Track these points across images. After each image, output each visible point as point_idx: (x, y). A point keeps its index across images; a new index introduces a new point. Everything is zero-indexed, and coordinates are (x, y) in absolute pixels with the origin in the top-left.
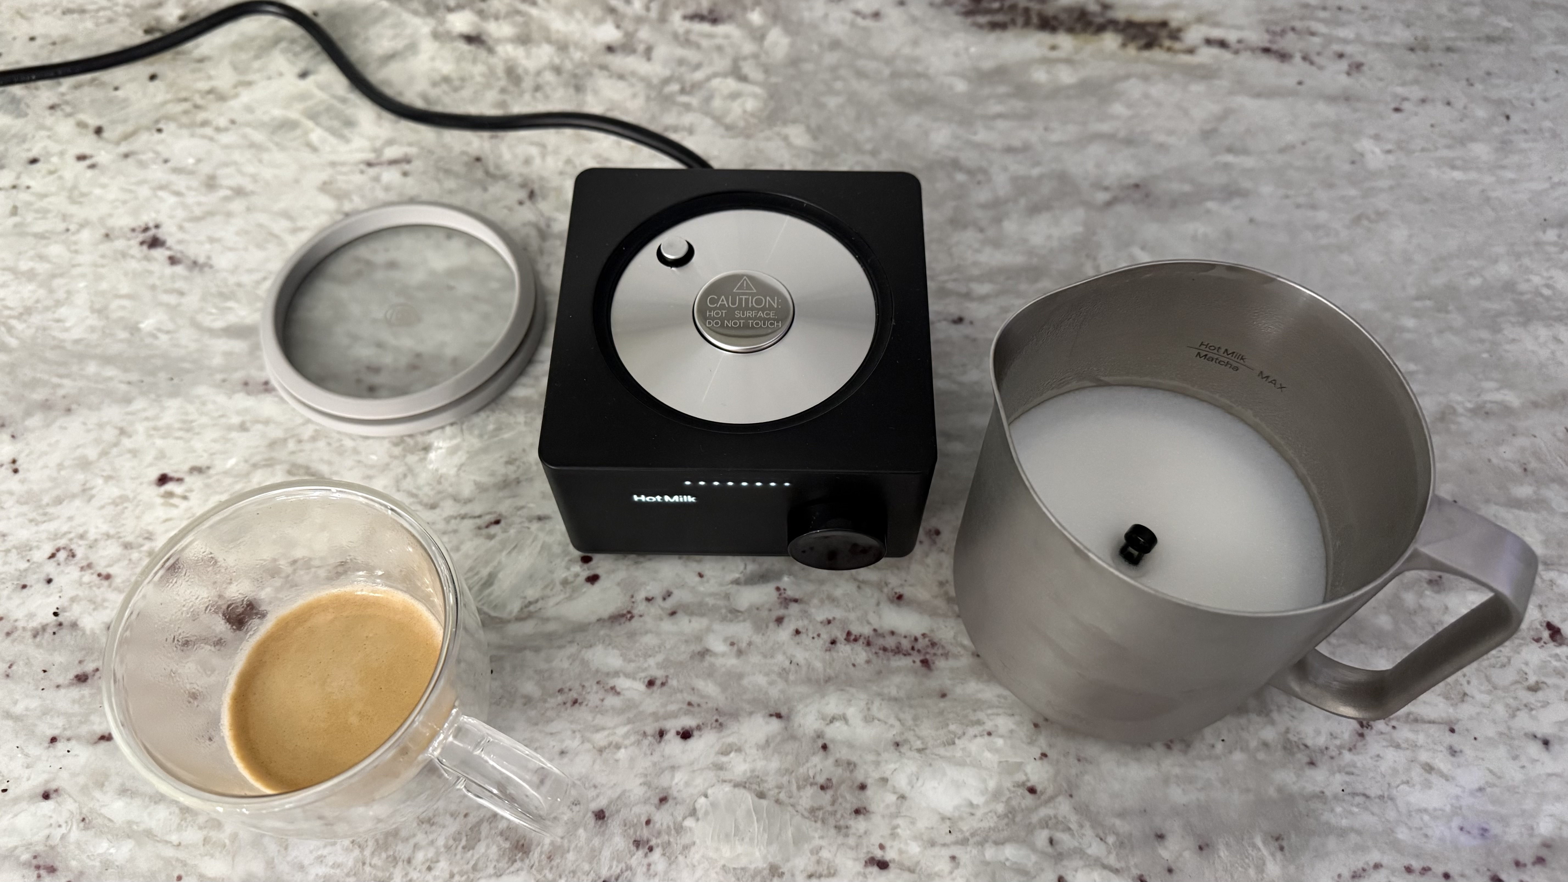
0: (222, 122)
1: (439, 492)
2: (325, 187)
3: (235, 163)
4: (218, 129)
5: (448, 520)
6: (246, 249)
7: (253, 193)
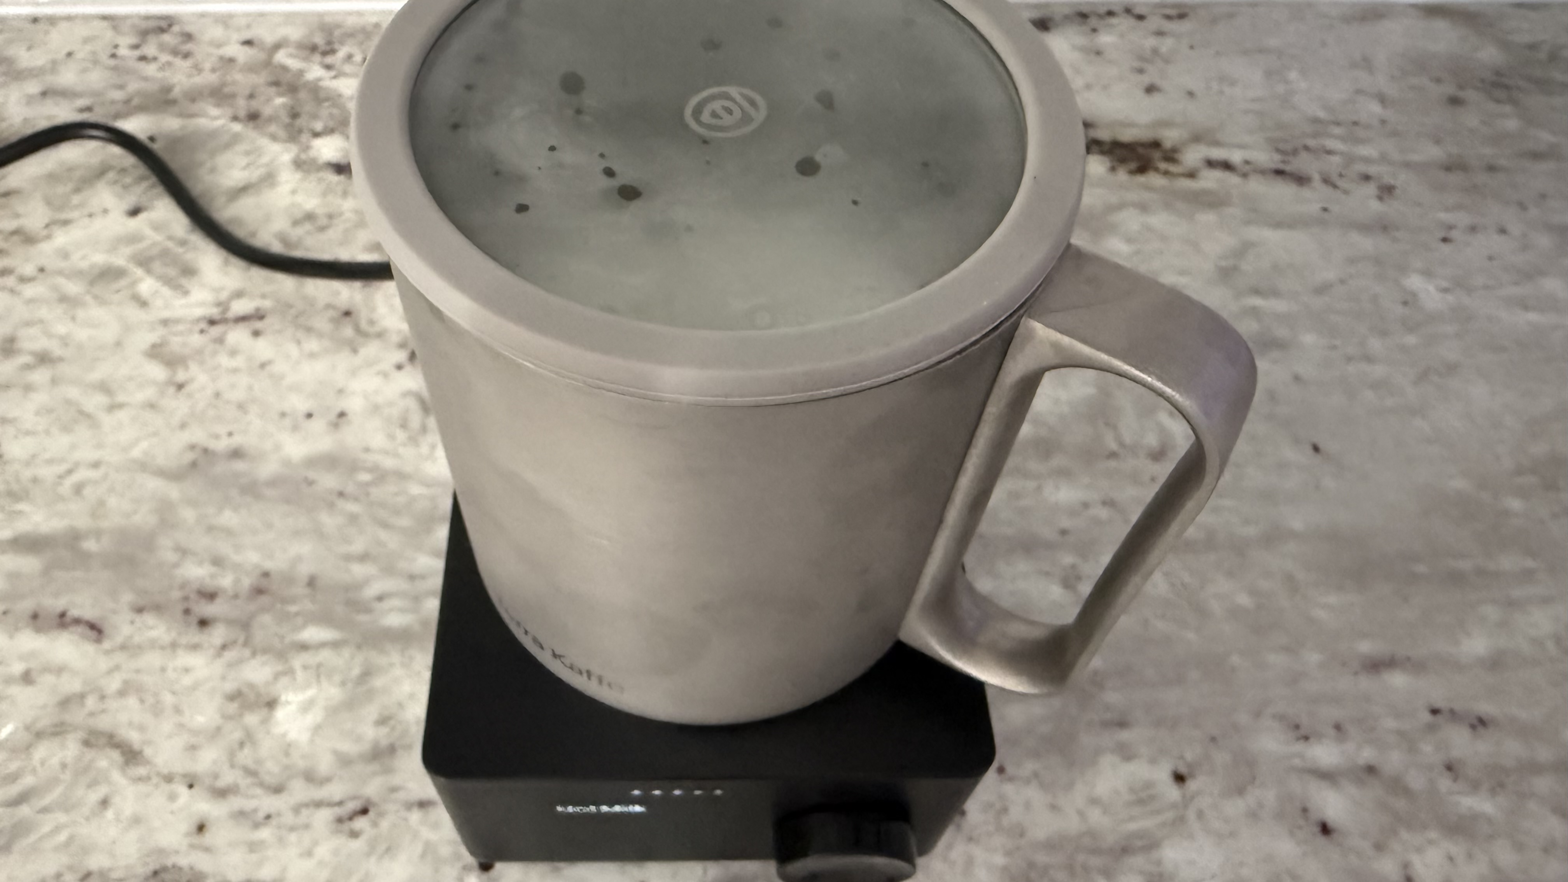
0: (29, 269)
1: (287, 768)
2: (156, 352)
3: (41, 321)
4: (23, 280)
5: (297, 809)
6: (47, 432)
7: (61, 359)
